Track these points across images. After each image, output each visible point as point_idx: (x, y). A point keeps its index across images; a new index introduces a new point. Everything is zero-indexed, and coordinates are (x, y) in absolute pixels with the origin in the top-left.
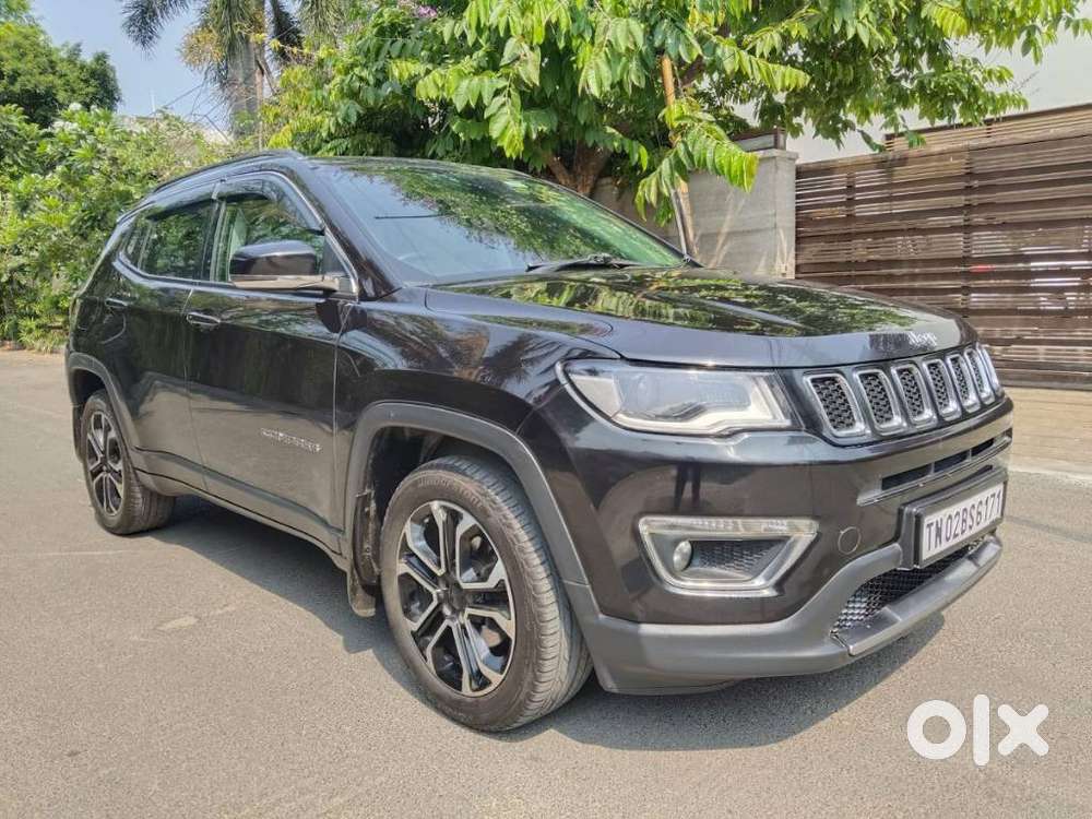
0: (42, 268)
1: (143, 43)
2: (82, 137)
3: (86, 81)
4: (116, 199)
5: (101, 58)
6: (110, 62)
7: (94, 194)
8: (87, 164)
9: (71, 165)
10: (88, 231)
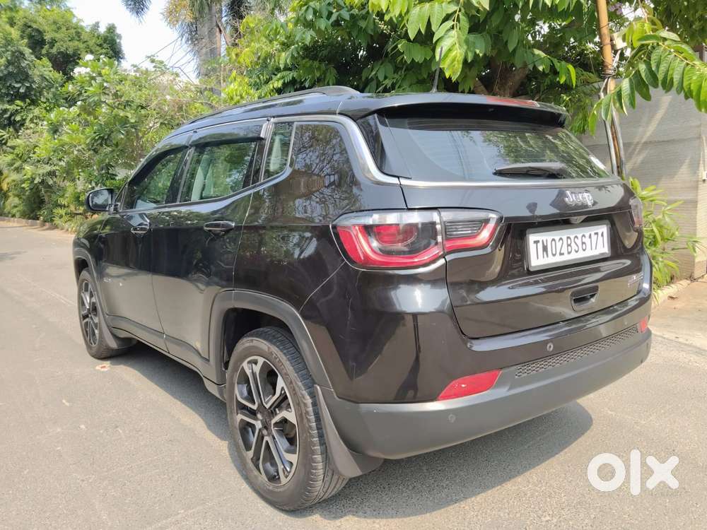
0: (69, 173)
1: (137, 13)
2: (94, 78)
3: (100, 45)
4: (117, 124)
5: (111, 29)
6: (118, 31)
7: (102, 120)
8: (96, 98)
9: (86, 99)
10: (98, 147)
